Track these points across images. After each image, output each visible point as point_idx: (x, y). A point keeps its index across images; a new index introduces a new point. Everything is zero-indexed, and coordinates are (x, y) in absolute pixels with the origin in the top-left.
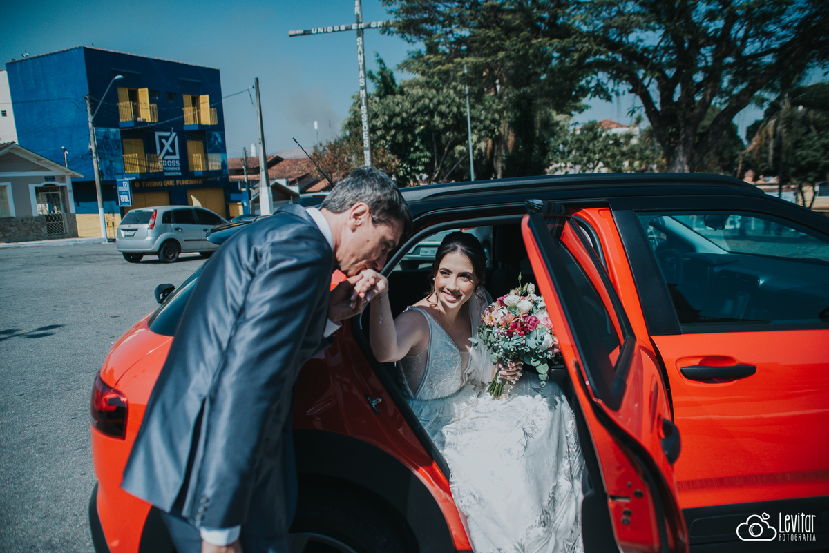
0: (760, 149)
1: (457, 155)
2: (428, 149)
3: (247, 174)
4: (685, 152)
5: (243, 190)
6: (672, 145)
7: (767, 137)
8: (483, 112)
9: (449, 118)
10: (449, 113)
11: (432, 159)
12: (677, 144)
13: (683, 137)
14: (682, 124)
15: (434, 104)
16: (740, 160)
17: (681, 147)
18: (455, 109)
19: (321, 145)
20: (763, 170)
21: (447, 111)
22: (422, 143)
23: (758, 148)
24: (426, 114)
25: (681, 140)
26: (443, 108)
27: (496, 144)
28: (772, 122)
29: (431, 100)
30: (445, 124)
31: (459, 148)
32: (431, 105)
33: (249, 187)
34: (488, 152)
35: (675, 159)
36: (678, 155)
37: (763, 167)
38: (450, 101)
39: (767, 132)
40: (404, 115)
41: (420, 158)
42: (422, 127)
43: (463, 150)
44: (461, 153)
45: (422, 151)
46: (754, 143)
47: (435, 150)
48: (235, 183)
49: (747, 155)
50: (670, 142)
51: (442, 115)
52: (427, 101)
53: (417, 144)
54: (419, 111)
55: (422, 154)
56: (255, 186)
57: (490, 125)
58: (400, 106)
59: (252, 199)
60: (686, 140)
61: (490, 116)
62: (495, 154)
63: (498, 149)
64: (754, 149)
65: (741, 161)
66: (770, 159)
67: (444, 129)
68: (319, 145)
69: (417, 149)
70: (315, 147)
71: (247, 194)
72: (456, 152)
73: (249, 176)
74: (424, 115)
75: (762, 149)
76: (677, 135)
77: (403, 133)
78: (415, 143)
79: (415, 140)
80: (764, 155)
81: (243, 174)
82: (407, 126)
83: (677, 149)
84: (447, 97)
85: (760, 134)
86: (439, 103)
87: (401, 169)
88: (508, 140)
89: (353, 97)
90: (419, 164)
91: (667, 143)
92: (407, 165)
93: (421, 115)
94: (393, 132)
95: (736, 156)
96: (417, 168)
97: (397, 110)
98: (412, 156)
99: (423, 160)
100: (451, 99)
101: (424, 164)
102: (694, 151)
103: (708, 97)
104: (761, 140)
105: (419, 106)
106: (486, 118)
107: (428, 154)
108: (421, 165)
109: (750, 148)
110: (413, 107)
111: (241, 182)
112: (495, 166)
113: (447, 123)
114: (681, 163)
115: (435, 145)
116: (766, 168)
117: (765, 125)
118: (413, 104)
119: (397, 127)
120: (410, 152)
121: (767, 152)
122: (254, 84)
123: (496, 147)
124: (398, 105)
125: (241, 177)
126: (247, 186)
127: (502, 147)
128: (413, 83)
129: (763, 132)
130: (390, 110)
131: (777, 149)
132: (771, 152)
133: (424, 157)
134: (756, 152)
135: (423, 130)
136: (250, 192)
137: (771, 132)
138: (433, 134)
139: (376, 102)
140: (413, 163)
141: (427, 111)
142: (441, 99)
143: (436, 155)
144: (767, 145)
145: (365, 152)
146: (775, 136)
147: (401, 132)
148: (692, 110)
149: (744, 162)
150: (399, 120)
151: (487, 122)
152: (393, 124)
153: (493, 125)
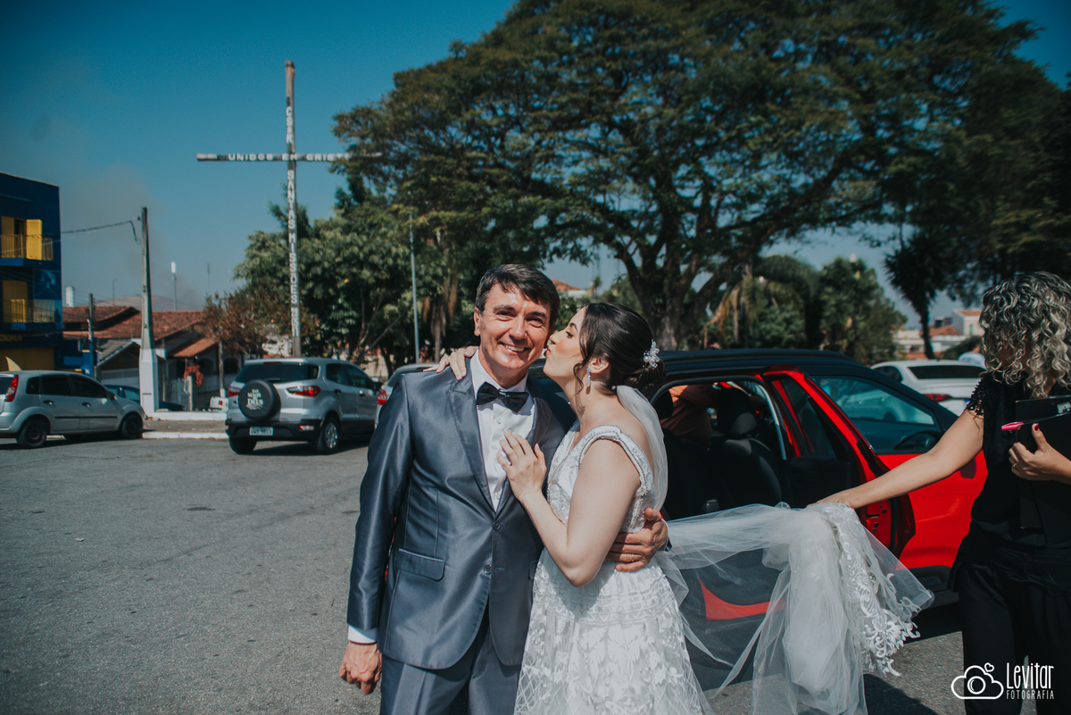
0: (725, 321)
1: (386, 316)
2: (354, 308)
3: (93, 330)
4: (672, 325)
5: (84, 351)
6: (658, 316)
7: (731, 308)
8: (422, 266)
9: (383, 272)
10: (383, 265)
11: (359, 321)
12: (663, 315)
13: (669, 307)
14: (668, 294)
15: (365, 254)
16: (705, 332)
17: (668, 319)
18: (390, 261)
19: (217, 297)
20: (729, 343)
21: (381, 262)
22: (347, 300)
23: (723, 319)
24: (354, 265)
25: (667, 311)
26: (376, 259)
27: (434, 305)
28: (735, 293)
29: (361, 248)
30: (376, 278)
31: (389, 308)
32: (361, 255)
33: (95, 348)
34: (425, 314)
35: (662, 330)
36: (664, 327)
37: (729, 340)
38: (384, 252)
39: (730, 303)
40: (326, 265)
41: (343, 319)
42: (346, 281)
43: (394, 310)
44: (392, 314)
45: (346, 310)
46: (719, 314)
47: (363, 309)
48: (73, 342)
49: (712, 326)
50: (656, 312)
51: (374, 267)
52: (356, 249)
53: (340, 301)
54: (345, 260)
55: (346, 314)
56: (102, 347)
57: (431, 282)
58: (321, 253)
59: (99, 364)
60: (673, 311)
61: (431, 271)
62: (433, 317)
63: (437, 310)
64: (719, 320)
65: (706, 334)
66: (736, 332)
67: (374, 284)
68: (214, 296)
69: (340, 307)
70: (209, 300)
71: (92, 357)
72: (386, 312)
73: (95, 333)
74: (351, 266)
75: (727, 320)
76: (663, 306)
77: (324, 287)
78: (337, 300)
79: (338, 296)
80: (729, 328)
81: (87, 330)
82: (327, 279)
83: (663, 320)
84: (380, 246)
85: (724, 305)
86: (371, 252)
87: (319, 331)
88: (449, 301)
89: (250, 238)
90: (342, 326)
91: (653, 314)
92: (326, 326)
93: (347, 265)
94: (310, 285)
95: (701, 328)
96: (339, 331)
97: (318, 257)
98: (333, 315)
99: (348, 321)
100: (385, 248)
101: (349, 326)
102: (680, 323)
103: (693, 269)
104: (726, 311)
105: (346, 255)
106: (427, 273)
107: (355, 314)
108: (344, 327)
109: (715, 319)
110: (338, 255)
111: (82, 341)
112: (432, 332)
113: (380, 277)
114: (668, 336)
115: (363, 304)
116: (732, 341)
117: (729, 295)
118: (338, 252)
119: (316, 279)
120: (331, 311)
121: (732, 325)
122: (140, 215)
123: (434, 308)
124: (318, 252)
125: (84, 333)
126: (91, 346)
127: (442, 308)
128: (330, 224)
129: (727, 303)
130: (308, 258)
131: (743, 321)
132: (736, 324)
133: (349, 317)
134: (721, 324)
135: (347, 284)
136: (95, 355)
137: (735, 304)
138: (361, 290)
139: (280, 245)
140: (334, 324)
141: (356, 261)
142: (374, 248)
143: (363, 315)
144: (731, 317)
145: (292, 309)
146: (738, 307)
147: (321, 285)
148: (679, 279)
149: (709, 334)
150: (319, 270)
151: (428, 279)
152: (310, 275)
153: (434, 282)
